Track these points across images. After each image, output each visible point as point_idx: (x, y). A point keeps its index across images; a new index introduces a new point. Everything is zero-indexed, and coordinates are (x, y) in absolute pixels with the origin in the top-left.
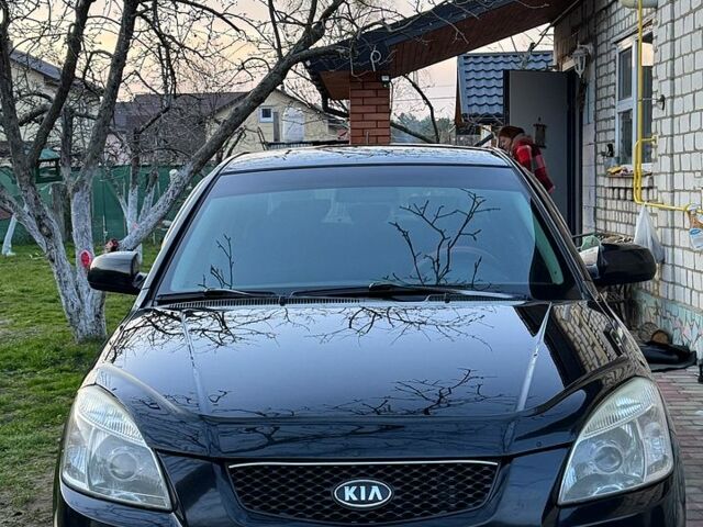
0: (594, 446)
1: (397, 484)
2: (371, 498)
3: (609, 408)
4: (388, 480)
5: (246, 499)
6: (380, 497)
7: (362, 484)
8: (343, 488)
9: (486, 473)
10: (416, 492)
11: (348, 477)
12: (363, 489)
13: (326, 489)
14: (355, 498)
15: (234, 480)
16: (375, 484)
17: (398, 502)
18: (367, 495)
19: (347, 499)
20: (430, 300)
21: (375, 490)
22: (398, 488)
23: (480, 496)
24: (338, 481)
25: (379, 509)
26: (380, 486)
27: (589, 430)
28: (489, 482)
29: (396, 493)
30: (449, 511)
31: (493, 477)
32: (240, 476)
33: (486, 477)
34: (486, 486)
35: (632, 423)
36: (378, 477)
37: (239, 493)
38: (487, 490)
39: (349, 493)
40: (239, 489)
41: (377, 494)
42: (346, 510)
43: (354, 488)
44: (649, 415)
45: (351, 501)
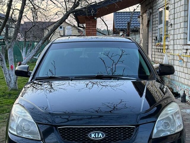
0: (162, 122)
1: (106, 133)
2: (99, 137)
3: (166, 111)
4: (104, 132)
5: (63, 137)
6: (102, 137)
7: (97, 133)
8: (91, 134)
9: (132, 129)
10: (112, 135)
11: (92, 131)
12: (97, 134)
13: (86, 134)
14: (94, 137)
15: (59, 131)
16: (100, 133)
17: (107, 138)
18: (98, 136)
19: (92, 137)
20: (113, 79)
21: (100, 134)
22: (107, 134)
23: (130, 136)
24: (89, 132)
25: (101, 140)
26: (101, 133)
27: (160, 117)
28: (133, 132)
29: (106, 135)
30: (121, 140)
31: (134, 130)
32: (61, 130)
33: (132, 131)
34: (132, 133)
35: (172, 115)
36: (101, 131)
37: (61, 135)
38: (132, 134)
39: (93, 135)
40: (61, 134)
41: (100, 136)
42: (92, 140)
43: (94, 134)
44: (176, 113)
45: (93, 138)
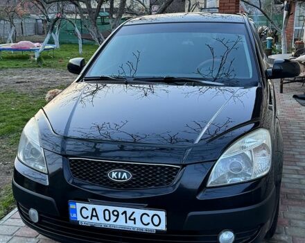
4: (131, 171)
5: (74, 173)
6: (126, 178)
7: (119, 171)
8: (112, 173)
11: (114, 168)
12: (120, 174)
14: (116, 177)
15: (70, 164)
16: (125, 172)
17: (134, 180)
18: (121, 176)
20: (187, 85)
21: (125, 174)
22: (135, 175)
23: (170, 181)
24: (110, 169)
25: (126, 183)
30: (156, 186)
31: (177, 173)
32: (73, 163)
33: (174, 173)
34: (173, 177)
35: (251, 151)
36: (127, 169)
39: (114, 175)
40: (72, 169)
41: (125, 176)
42: (112, 182)
43: (116, 173)
44: (263, 146)
